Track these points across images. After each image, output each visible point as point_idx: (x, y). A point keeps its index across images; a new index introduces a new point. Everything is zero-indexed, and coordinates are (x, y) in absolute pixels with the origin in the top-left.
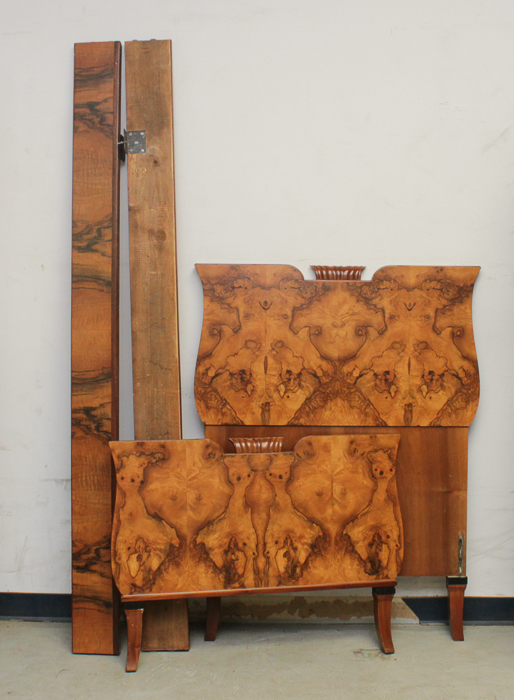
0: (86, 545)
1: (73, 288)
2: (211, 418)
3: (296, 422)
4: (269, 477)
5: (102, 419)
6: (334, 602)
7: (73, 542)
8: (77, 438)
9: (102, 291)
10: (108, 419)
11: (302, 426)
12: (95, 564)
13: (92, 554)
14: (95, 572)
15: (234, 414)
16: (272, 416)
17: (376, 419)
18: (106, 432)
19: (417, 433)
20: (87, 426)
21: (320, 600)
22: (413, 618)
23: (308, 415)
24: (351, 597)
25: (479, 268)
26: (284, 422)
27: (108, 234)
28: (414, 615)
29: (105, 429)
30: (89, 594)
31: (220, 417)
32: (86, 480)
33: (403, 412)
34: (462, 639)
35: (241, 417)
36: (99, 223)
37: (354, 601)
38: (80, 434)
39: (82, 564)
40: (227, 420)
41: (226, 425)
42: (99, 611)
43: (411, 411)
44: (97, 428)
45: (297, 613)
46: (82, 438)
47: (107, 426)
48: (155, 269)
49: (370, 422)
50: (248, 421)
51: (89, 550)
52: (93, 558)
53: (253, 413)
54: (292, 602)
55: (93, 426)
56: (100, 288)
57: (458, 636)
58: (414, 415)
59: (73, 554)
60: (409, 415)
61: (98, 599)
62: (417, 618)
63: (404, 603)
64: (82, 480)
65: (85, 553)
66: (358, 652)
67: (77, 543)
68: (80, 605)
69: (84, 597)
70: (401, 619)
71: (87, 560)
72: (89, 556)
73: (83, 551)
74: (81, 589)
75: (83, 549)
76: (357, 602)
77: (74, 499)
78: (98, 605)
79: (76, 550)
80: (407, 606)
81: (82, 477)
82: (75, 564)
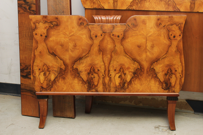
0: (26, 66)
2: (88, 5)
3: (131, 8)
4: (112, 36)
5: (31, 4)
6: (151, 99)
7: (20, 64)
8: (21, 13)
10: (34, 4)
11: (134, 10)
12: (30, 74)
13: (29, 70)
14: (30, 78)
15: (99, 3)
16: (118, 4)
17: (174, 7)
18: (33, 11)
19: (197, 16)
20: (25, 7)
22: (191, 110)
23: (137, 5)
26: (125, 8)
29: (33, 9)
30: (28, 89)
31: (92, 4)
32: (25, 34)
33: (190, 4)
35: (102, 4)
38: (22, 11)
39: (25, 74)
40: (96, 6)
41: (96, 9)
42: (32, 97)
43: (194, 4)
44: (30, 8)
45: (133, 102)
46: (23, 13)
47: (34, 8)
49: (171, 9)
50: (106, 7)
51: (28, 68)
53: (109, 3)
54: (131, 97)
55: (27, 7)
58: (196, 6)
59: (20, 69)
60: (193, 6)
61: (32, 91)
62: (193, 110)
63: (186, 102)
64: (23, 34)
65: (26, 69)
66: (157, 127)
67: (22, 65)
68: (25, 93)
69: (26, 90)
70: (184, 110)
71: (27, 72)
72: (27, 70)
73: (25, 69)
74: (24, 86)
75: (25, 67)
76: (163, 100)
77: (20, 43)
78: (32, 94)
79: (22, 68)
80: (188, 104)
81: (23, 33)
82: (22, 74)
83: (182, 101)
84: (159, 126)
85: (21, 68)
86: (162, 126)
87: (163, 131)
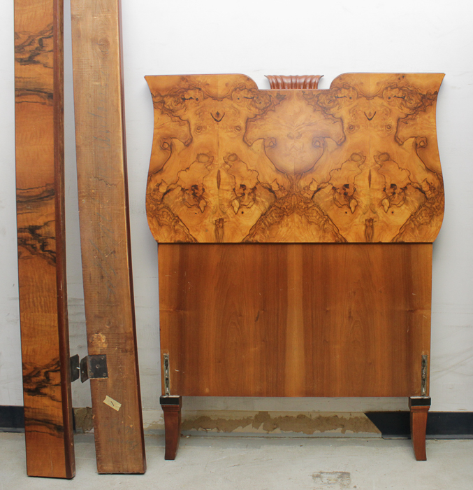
0: (35, 368)
1: (16, 102)
2: (165, 237)
3: (251, 240)
5: (47, 238)
6: (298, 417)
7: (23, 365)
8: (23, 258)
9: (44, 104)
10: (53, 238)
11: (257, 243)
12: (45, 387)
13: (42, 377)
14: (45, 395)
15: (186, 231)
16: (226, 233)
17: (336, 235)
18: (51, 252)
19: (378, 249)
20: (32, 246)
21: (283, 415)
22: (376, 432)
23: (263, 232)
24: (314, 412)
25: (443, 75)
26: (239, 239)
27: (49, 44)
28: (377, 429)
29: (50, 248)
30: (40, 417)
31: (173, 234)
32: (33, 302)
33: (364, 228)
34: (425, 460)
35: (194, 234)
36: (41, 33)
37: (317, 415)
38: (26, 253)
39: (33, 387)
40: (180, 238)
41: (180, 243)
42: (51, 434)
43: (372, 227)
44: (43, 247)
45: (261, 427)
46: (28, 258)
47: (52, 245)
48: (99, 79)
49: (329, 239)
50: (201, 239)
51: (39, 372)
52: (43, 381)
53: (207, 230)
54: (256, 417)
55: (38, 245)
56: (43, 101)
57: (421, 455)
58: (375, 231)
59: (24, 377)
60: (369, 231)
61: (49, 423)
62: (379, 432)
63: (367, 417)
64: (29, 302)
65: (35, 376)
66: (318, 476)
67: (27, 366)
68: (33, 428)
69: (36, 420)
70: (364, 433)
71: (37, 383)
72: (38, 378)
73: (33, 374)
74: (33, 412)
75: (33, 371)
76: (320, 417)
77: (22, 320)
78: (50, 428)
79: (26, 372)
80: (370, 421)
81: (29, 298)
82: (26, 387)
83: (358, 415)
84: (321, 473)
85: (25, 374)
86: (327, 473)
87: (330, 482)
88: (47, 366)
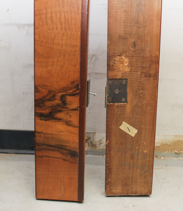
0: (50, 92)
7: (36, 87)
12: (60, 111)
13: (57, 101)
14: (60, 120)
30: (53, 143)
39: (46, 111)
42: (64, 160)
51: (54, 96)
52: (58, 105)
59: (36, 101)
61: (62, 148)
64: (46, 18)
65: (49, 100)
67: (40, 88)
68: (45, 153)
69: (48, 145)
71: (51, 107)
72: (53, 102)
73: (47, 98)
74: (45, 137)
75: (47, 95)
77: (37, 38)
78: (63, 153)
79: (40, 96)
81: (46, 14)
82: (39, 111)
85: (37, 98)
88: (64, 89)
